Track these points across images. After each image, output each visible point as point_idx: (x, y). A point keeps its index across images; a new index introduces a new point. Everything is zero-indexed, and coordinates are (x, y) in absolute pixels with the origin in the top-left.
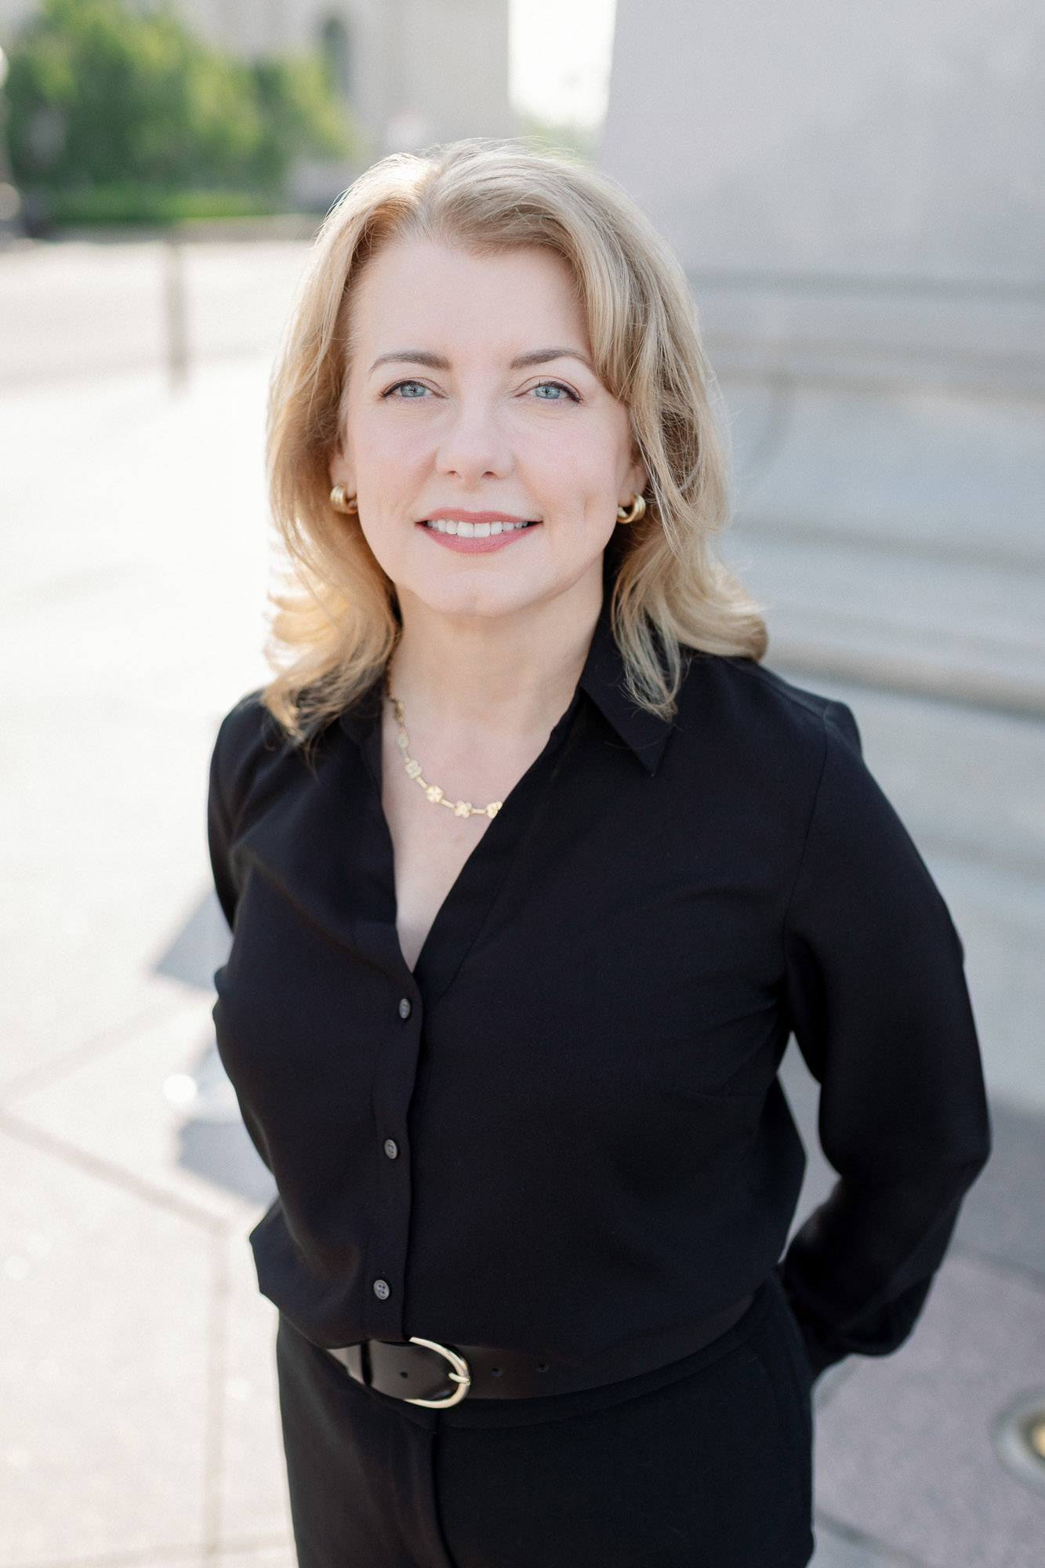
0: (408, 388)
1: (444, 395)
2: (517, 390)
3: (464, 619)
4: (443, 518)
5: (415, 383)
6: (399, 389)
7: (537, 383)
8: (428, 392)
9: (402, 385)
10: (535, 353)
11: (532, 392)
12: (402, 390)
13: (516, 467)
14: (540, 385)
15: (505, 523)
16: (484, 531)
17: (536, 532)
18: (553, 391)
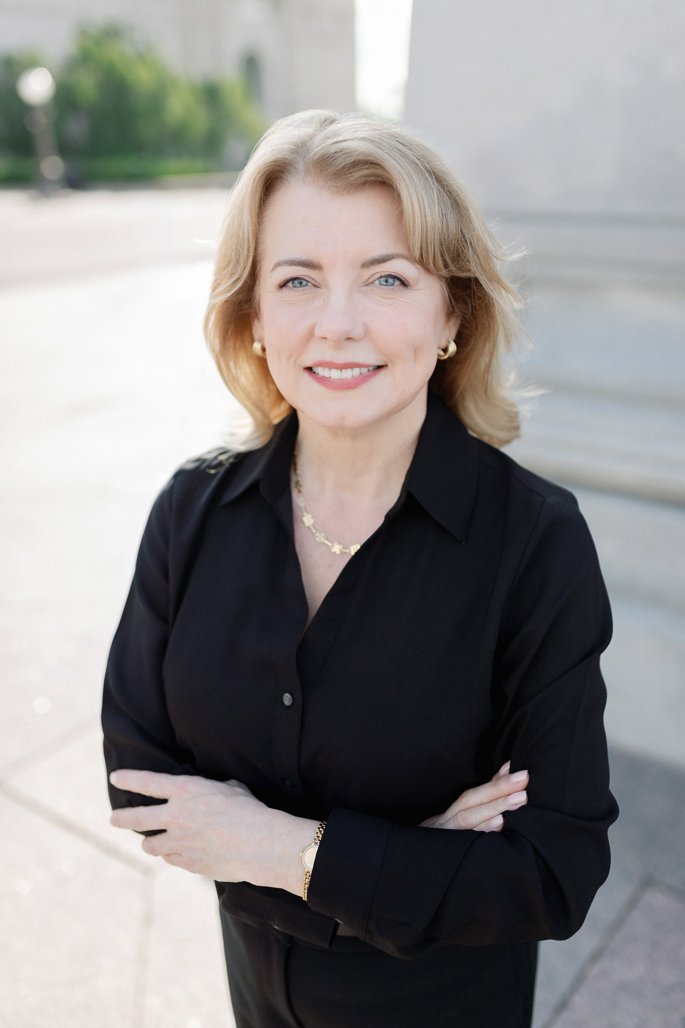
0: (296, 282)
1: (319, 286)
2: (367, 281)
3: (337, 430)
4: (320, 366)
5: (299, 278)
6: (291, 281)
7: (379, 276)
8: (309, 284)
9: (293, 280)
10: (377, 257)
11: (377, 282)
12: (293, 283)
13: (367, 332)
14: (381, 277)
15: (362, 369)
16: (348, 374)
17: (383, 373)
18: (391, 280)
